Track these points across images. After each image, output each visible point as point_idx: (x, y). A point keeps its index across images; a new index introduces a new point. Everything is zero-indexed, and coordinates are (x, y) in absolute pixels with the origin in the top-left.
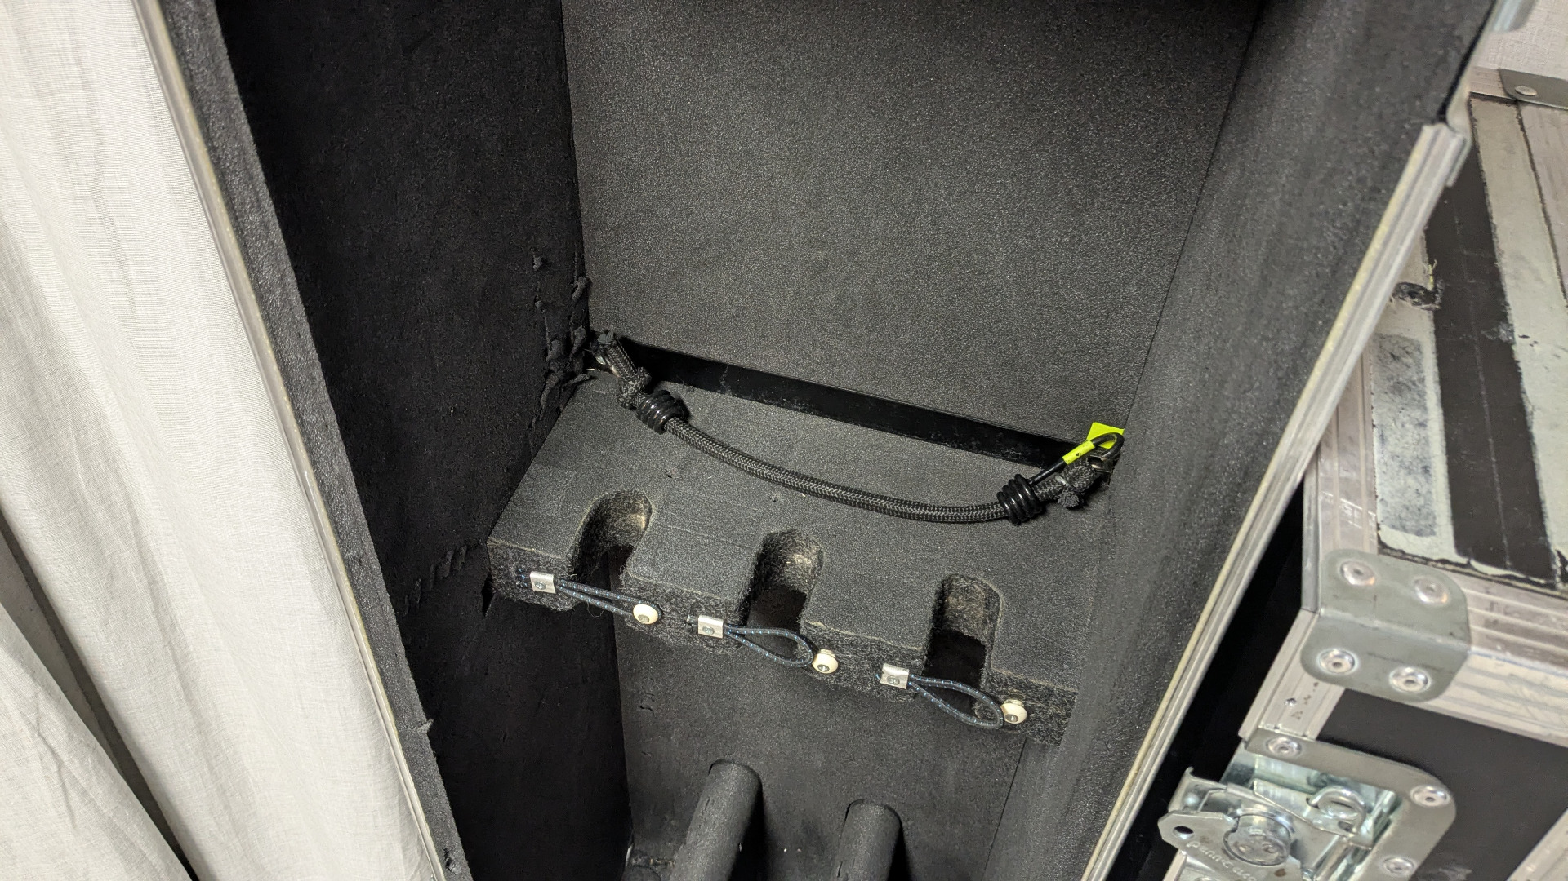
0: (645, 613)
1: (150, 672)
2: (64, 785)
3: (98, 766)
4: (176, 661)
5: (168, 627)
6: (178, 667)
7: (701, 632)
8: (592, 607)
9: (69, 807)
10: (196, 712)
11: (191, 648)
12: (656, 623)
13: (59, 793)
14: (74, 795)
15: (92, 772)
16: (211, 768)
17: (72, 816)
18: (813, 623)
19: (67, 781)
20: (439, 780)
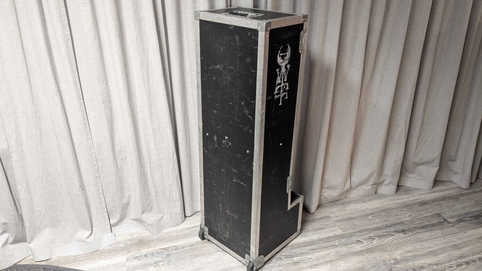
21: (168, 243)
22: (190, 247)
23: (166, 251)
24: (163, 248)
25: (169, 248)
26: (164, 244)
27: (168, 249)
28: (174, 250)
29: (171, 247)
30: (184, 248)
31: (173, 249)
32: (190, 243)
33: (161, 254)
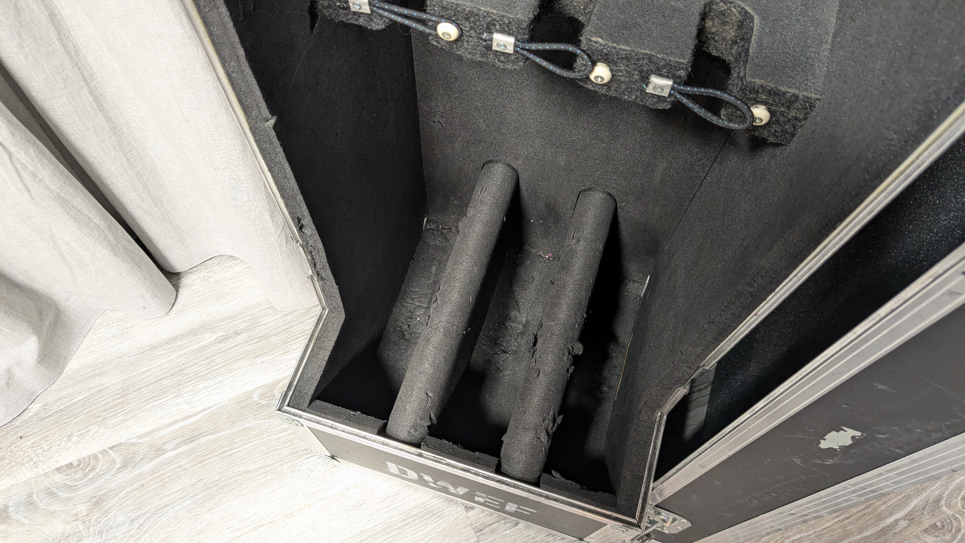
0: (447, 30)
1: (66, 87)
2: (16, 169)
3: (40, 156)
4: (84, 79)
5: (73, 54)
6: (87, 84)
7: (495, 48)
8: (402, 25)
9: (25, 185)
10: (108, 119)
11: (95, 69)
12: (456, 41)
13: (15, 174)
14: (26, 176)
15: (36, 160)
16: (128, 160)
17: (29, 191)
18: (594, 39)
19: (18, 166)
20: (287, 165)
21: (91, 433)
22: (186, 442)
23: (85, 476)
24: (70, 465)
25: (95, 457)
26: (74, 439)
27: (93, 469)
28: (119, 470)
29: (104, 452)
30: (159, 450)
31: (113, 462)
32: (183, 419)
33: (66, 495)
